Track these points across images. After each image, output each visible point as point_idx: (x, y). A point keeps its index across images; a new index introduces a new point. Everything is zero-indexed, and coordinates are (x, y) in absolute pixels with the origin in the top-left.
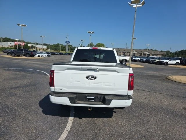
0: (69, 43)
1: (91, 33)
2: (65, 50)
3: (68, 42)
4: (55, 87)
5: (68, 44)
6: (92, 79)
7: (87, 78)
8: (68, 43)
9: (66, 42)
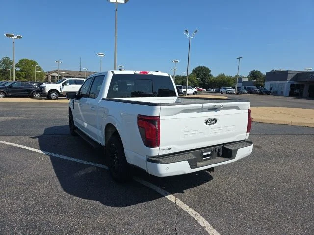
1: (15, 37)
4: (161, 147)
6: (212, 124)
7: (206, 122)
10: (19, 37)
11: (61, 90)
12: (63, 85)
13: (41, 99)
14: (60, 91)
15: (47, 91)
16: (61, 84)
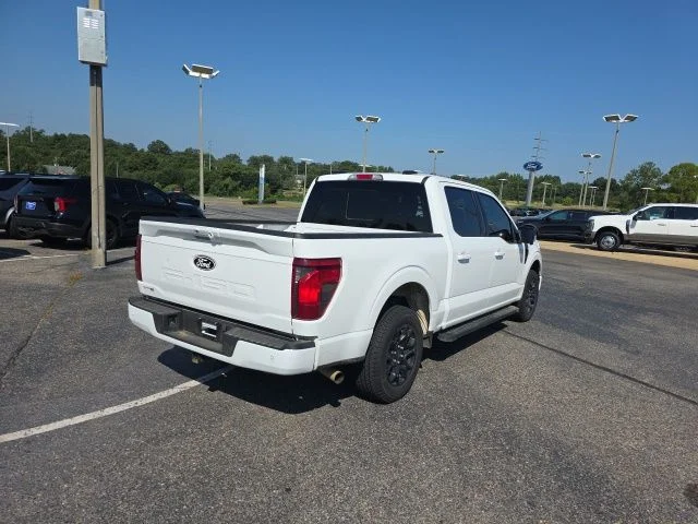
0: (539, 167)
1: (622, 120)
2: (524, 199)
3: (535, 163)
5: (534, 175)
6: (206, 268)
7: (196, 261)
8: (533, 170)
9: (525, 166)
10: (631, 119)
11: (627, 230)
12: (635, 219)
13: (583, 248)
14: (624, 232)
15: (595, 230)
16: (630, 217)
